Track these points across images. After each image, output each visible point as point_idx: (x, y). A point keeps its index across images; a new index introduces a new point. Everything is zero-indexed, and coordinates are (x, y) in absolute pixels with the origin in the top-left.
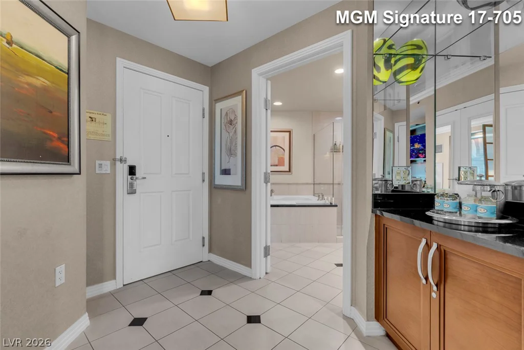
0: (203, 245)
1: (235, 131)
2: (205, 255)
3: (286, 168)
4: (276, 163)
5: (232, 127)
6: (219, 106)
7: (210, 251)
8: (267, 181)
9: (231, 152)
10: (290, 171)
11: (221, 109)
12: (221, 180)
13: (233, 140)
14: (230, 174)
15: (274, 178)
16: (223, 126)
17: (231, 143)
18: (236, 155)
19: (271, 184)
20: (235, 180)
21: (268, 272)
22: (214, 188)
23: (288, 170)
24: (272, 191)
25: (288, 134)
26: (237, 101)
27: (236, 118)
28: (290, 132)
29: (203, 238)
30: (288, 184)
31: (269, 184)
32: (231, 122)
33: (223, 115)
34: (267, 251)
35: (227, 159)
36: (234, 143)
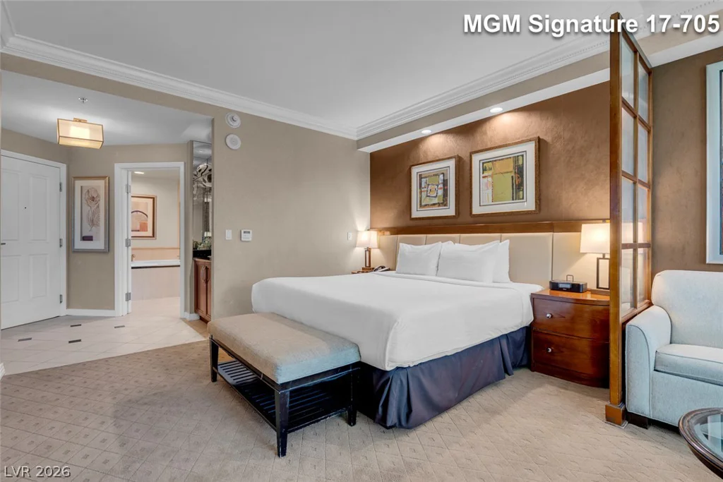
0: (61, 302)
1: (98, 207)
2: (63, 310)
3: (149, 233)
4: (138, 228)
5: (94, 203)
6: (78, 184)
7: (68, 306)
8: (128, 245)
9: (93, 223)
10: (153, 236)
11: (82, 187)
12: (79, 244)
13: (96, 213)
14: (92, 240)
15: (135, 243)
16: (84, 201)
17: (94, 214)
18: (98, 225)
19: (133, 249)
20: (98, 244)
21: (130, 311)
22: (71, 251)
23: (151, 235)
24: (133, 256)
25: (152, 200)
26: (101, 184)
27: (98, 196)
28: (154, 198)
29: (61, 296)
30: (152, 249)
31: (130, 248)
32: (93, 199)
33: (84, 192)
34: (128, 297)
35: (90, 228)
36: (96, 216)
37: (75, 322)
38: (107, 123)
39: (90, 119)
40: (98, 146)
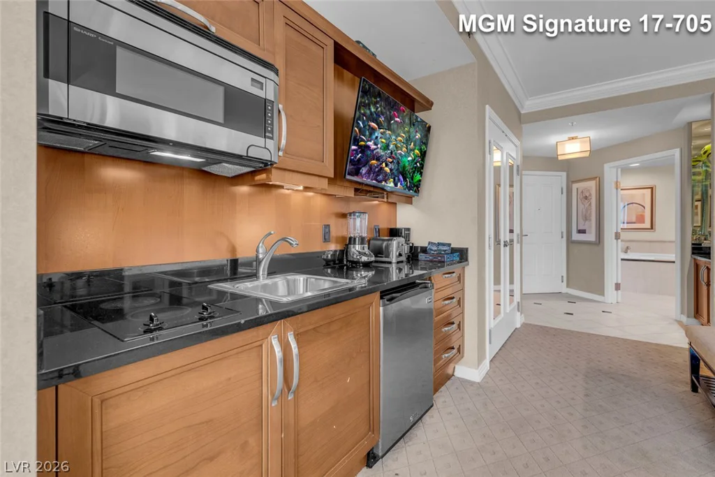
0: (562, 282)
1: (590, 204)
2: (564, 289)
3: (647, 225)
4: (635, 220)
5: (587, 201)
6: (575, 186)
7: (568, 286)
9: (586, 218)
10: (652, 228)
11: (577, 189)
12: (576, 237)
13: (588, 209)
14: (585, 233)
16: (579, 200)
17: (587, 211)
18: (590, 220)
19: (622, 241)
20: (591, 236)
21: (619, 301)
22: (570, 242)
23: (649, 227)
24: (628, 248)
25: (650, 190)
26: (592, 185)
27: (590, 195)
28: (652, 188)
29: (562, 277)
30: (650, 242)
31: (619, 241)
32: (586, 198)
33: (579, 192)
34: (618, 287)
35: (583, 223)
36: (589, 212)
37: (572, 300)
38: (592, 134)
39: (580, 134)
40: (587, 154)
